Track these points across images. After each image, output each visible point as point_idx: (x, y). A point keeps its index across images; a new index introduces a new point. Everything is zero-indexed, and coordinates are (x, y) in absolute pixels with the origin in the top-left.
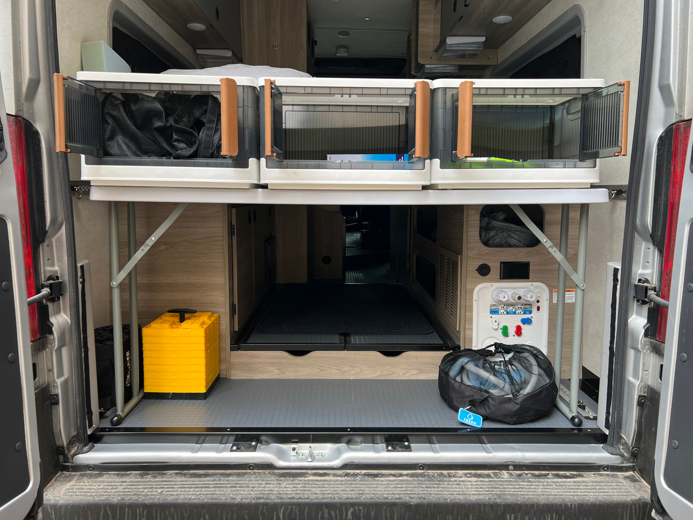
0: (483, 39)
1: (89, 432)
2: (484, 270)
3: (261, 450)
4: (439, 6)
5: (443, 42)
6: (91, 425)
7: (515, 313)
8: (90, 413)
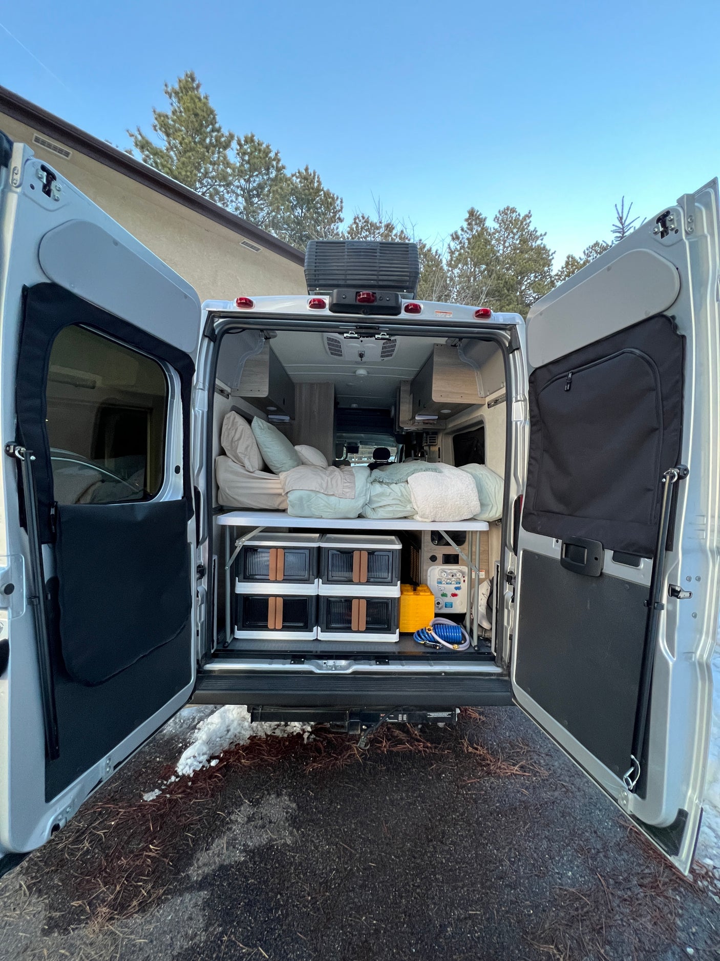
0: (437, 417)
1: (212, 651)
2: (433, 559)
3: (307, 664)
4: (412, 396)
5: (413, 418)
6: (213, 648)
7: (451, 584)
8: (213, 641)
